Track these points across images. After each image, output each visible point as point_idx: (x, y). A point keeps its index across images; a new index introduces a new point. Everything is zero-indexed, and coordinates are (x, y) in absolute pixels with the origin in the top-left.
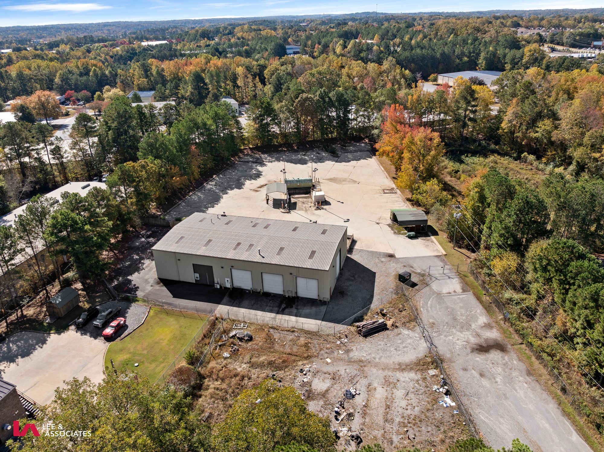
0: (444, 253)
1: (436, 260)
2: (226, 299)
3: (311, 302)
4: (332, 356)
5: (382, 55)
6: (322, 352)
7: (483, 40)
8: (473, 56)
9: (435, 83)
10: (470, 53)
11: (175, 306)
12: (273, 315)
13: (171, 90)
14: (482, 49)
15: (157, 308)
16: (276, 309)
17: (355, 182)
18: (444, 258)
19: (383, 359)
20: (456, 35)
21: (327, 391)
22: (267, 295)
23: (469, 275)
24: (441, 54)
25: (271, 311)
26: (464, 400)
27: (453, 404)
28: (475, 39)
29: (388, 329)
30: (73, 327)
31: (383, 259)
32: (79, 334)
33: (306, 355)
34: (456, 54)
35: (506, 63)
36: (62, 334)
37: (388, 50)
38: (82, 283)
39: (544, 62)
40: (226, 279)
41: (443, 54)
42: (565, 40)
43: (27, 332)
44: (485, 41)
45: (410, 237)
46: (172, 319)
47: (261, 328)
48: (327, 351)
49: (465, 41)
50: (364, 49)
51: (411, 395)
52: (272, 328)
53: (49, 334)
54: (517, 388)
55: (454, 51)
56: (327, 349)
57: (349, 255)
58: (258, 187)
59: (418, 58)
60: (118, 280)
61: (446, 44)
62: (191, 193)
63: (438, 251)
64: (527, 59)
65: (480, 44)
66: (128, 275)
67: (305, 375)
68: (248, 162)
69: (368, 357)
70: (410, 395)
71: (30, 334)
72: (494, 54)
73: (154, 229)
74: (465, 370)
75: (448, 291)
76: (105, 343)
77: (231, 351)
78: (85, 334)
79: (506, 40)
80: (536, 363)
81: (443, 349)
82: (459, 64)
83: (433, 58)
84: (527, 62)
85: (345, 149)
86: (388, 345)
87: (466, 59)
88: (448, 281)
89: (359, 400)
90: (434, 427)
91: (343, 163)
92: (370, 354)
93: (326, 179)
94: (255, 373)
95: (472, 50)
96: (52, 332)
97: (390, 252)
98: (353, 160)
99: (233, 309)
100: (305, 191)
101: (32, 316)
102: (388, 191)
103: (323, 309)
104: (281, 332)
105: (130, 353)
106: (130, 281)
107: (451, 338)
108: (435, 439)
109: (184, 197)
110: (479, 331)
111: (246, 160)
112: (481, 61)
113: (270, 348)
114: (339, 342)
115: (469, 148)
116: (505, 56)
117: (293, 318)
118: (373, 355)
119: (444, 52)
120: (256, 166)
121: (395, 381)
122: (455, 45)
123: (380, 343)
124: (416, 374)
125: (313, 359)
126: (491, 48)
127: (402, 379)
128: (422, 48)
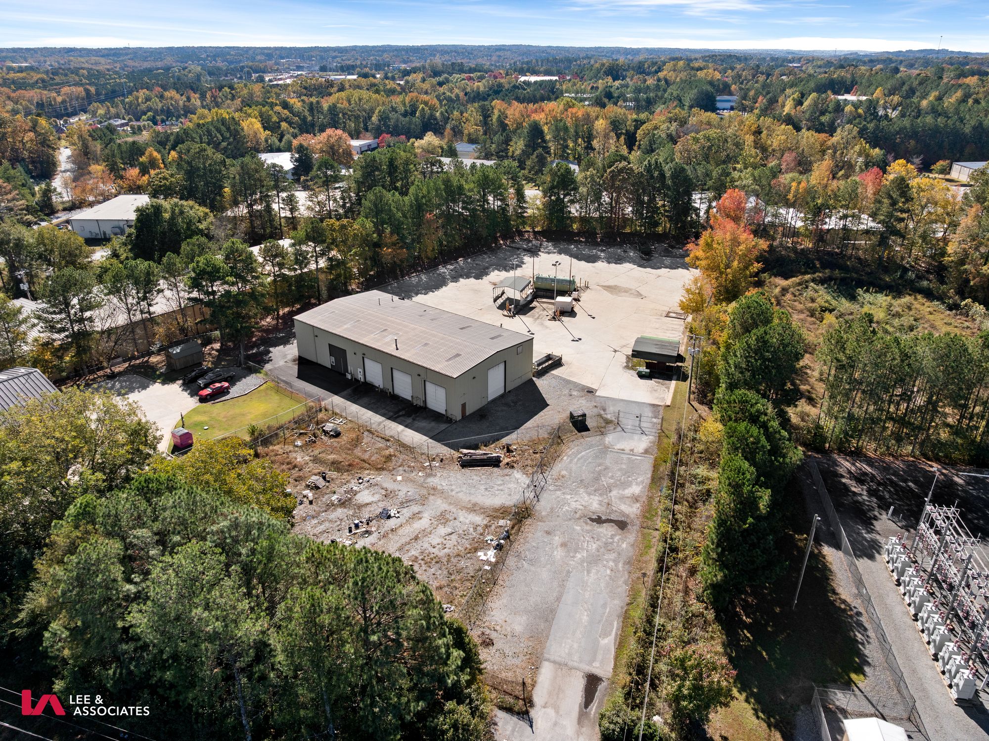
0: (669, 403)
1: (648, 408)
2: (347, 392)
3: (437, 417)
4: (407, 475)
6: (400, 468)
11: (291, 386)
12: (382, 419)
15: (272, 384)
16: (391, 414)
17: (639, 295)
18: (662, 409)
19: (460, 494)
21: (368, 504)
22: (394, 397)
25: (383, 415)
27: (493, 560)
29: (498, 466)
30: (181, 382)
31: (575, 393)
32: (181, 389)
33: (379, 466)
36: (166, 385)
40: (359, 370)
41: (978, 127)
43: (137, 376)
45: (641, 376)
46: (277, 398)
47: (358, 428)
48: (407, 468)
51: (454, 537)
52: (368, 431)
53: (155, 382)
56: (409, 467)
57: (534, 379)
60: (259, 349)
62: (414, 275)
63: (663, 400)
66: (272, 346)
67: (360, 483)
69: (446, 488)
70: (452, 536)
71: (138, 378)
74: (548, 533)
75: (622, 447)
76: (197, 402)
77: (307, 441)
78: (186, 391)
81: (543, 505)
86: (482, 482)
88: (638, 435)
89: (392, 523)
90: (445, 573)
91: (648, 269)
92: (451, 485)
93: (602, 286)
94: (310, 467)
96: (159, 381)
97: (595, 386)
101: (153, 363)
102: (674, 315)
103: (444, 427)
104: (375, 437)
106: (269, 352)
107: (569, 497)
109: (403, 277)
110: (615, 500)
113: (349, 449)
114: (427, 464)
115: (881, 279)
118: (453, 487)
120: (524, 255)
121: (451, 519)
123: (474, 477)
124: (484, 519)
125: (384, 472)
127: (461, 519)
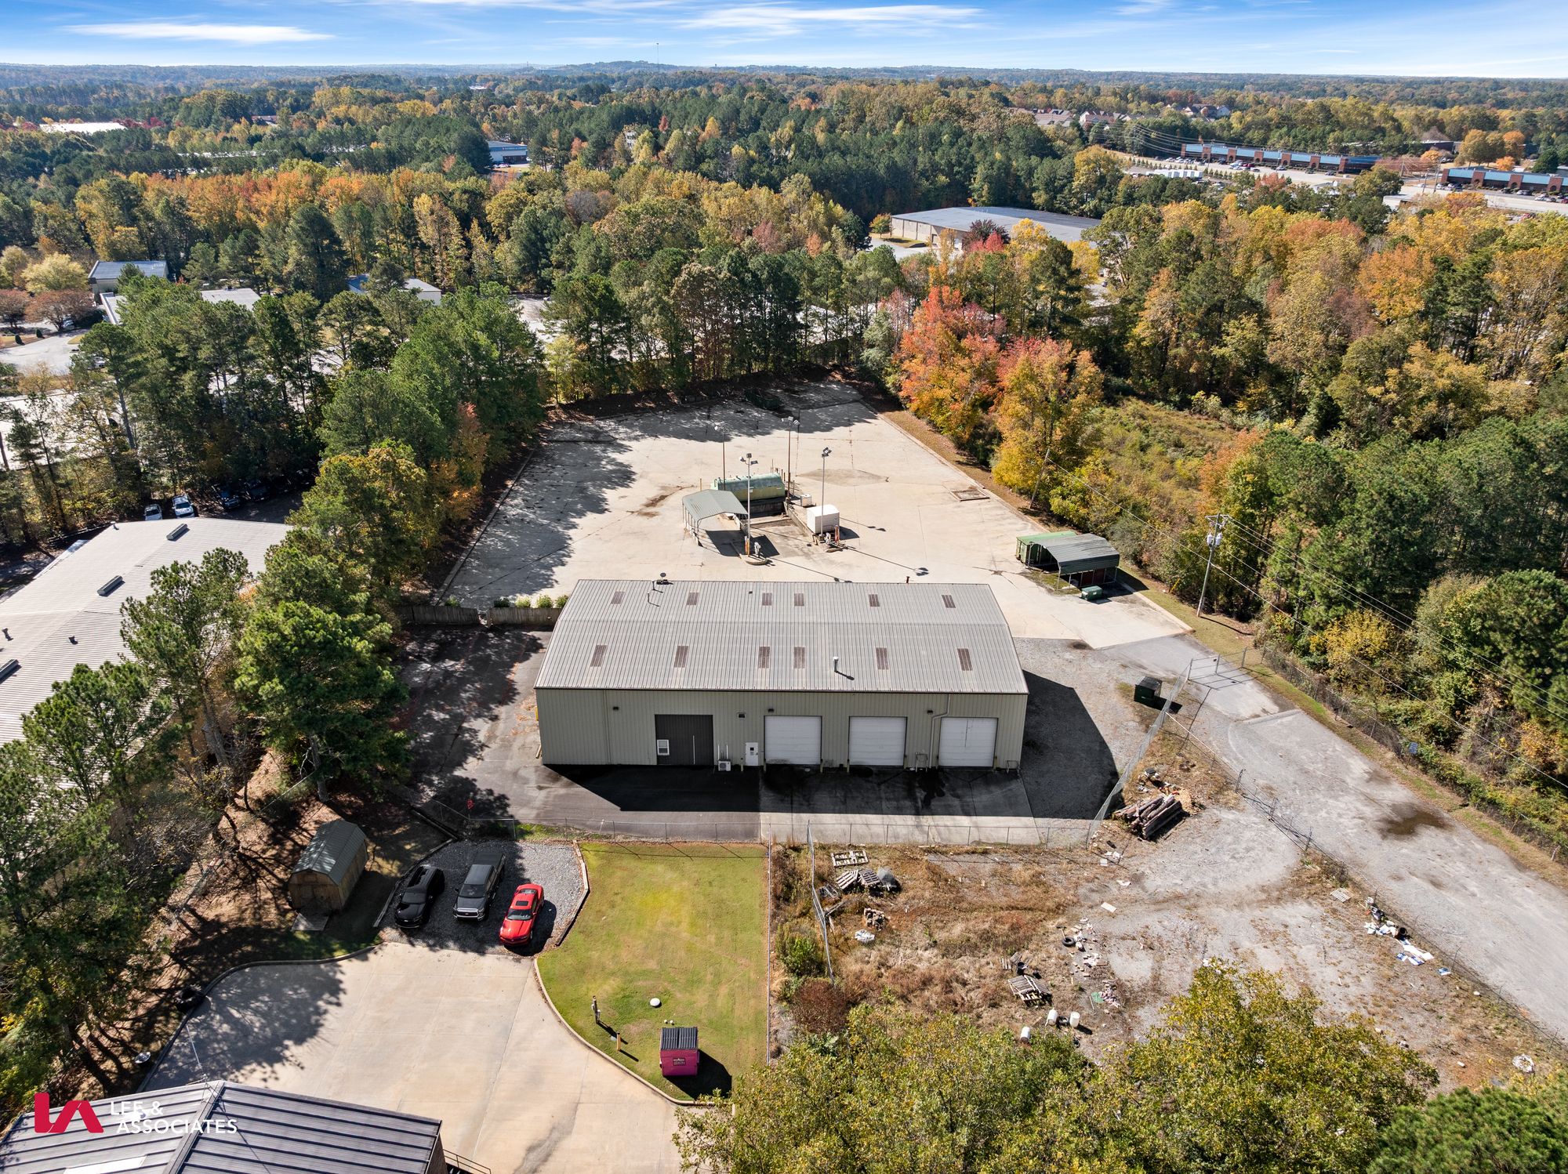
0: (1189, 628)
1: (1180, 645)
2: (766, 796)
3: (980, 776)
4: (1109, 896)
5: (755, 168)
6: (1082, 891)
7: (975, 136)
8: (958, 172)
9: (887, 235)
10: (951, 165)
11: (645, 833)
12: (910, 819)
13: (234, 258)
14: (978, 156)
15: (602, 845)
17: (877, 478)
18: (1193, 638)
19: (1222, 884)
20: (909, 121)
21: (1156, 978)
22: (862, 772)
23: (1270, 671)
24: (887, 168)
25: (899, 811)
26: (1443, 946)
27: (1428, 956)
28: (958, 134)
29: (1187, 815)
30: (390, 933)
31: (1068, 656)
32: (421, 949)
33: (1050, 904)
34: (920, 167)
35: (1034, 190)
36: (371, 956)
37: (767, 157)
38: (329, 804)
39: (1122, 187)
40: (748, 745)
41: (892, 167)
42: (1127, 140)
43: (259, 969)
44: (980, 138)
45: (1092, 599)
46: (660, 868)
47: (907, 855)
48: (1091, 885)
49: (933, 139)
50: (709, 152)
51: (1335, 954)
52: (929, 851)
54: (1519, 899)
55: (915, 162)
56: (1088, 880)
58: (648, 506)
59: (837, 176)
60: (430, 784)
61: (895, 144)
62: (477, 533)
63: (1174, 626)
64: (1083, 179)
65: (970, 145)
66: (453, 768)
67: (1082, 950)
68: (575, 441)
69: (1189, 885)
70: (1331, 954)
71: (276, 973)
72: (1006, 167)
73: (438, 634)
74: (1398, 878)
75: (1251, 713)
76: (518, 961)
77: (870, 924)
78: (443, 946)
79: (1024, 137)
80: (1518, 842)
81: (1327, 842)
82: (929, 191)
83: (871, 177)
84: (1082, 187)
85: (800, 400)
86: (1213, 850)
87: (943, 179)
88: (1235, 688)
90: (1426, 1014)
91: (818, 434)
92: (1188, 877)
93: (803, 475)
94: (964, 965)
95: (954, 159)
96: (339, 954)
97: (1074, 637)
98: (838, 425)
99: (801, 820)
100: (769, 507)
101: (241, 919)
102: (966, 496)
103: (1017, 787)
104: (956, 858)
105: (613, 974)
106: (468, 784)
107: (1323, 813)
108: (1448, 1039)
109: (466, 543)
110: (1368, 790)
111: (567, 437)
112: (978, 183)
113: (957, 901)
114: (1104, 862)
116: (1030, 172)
117: (964, 820)
118: (1197, 879)
119: (895, 163)
120: (604, 451)
121: (1282, 929)
122: (913, 146)
123: (1192, 848)
124: (1310, 904)
125: (1074, 911)
126: (998, 155)
127: (1292, 922)
128: (843, 154)
